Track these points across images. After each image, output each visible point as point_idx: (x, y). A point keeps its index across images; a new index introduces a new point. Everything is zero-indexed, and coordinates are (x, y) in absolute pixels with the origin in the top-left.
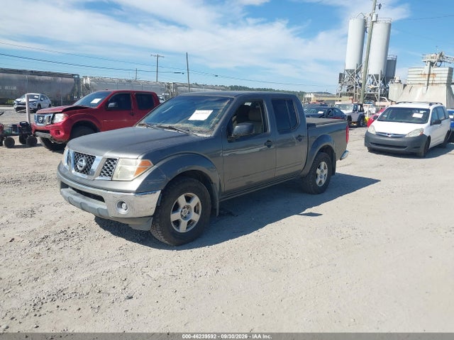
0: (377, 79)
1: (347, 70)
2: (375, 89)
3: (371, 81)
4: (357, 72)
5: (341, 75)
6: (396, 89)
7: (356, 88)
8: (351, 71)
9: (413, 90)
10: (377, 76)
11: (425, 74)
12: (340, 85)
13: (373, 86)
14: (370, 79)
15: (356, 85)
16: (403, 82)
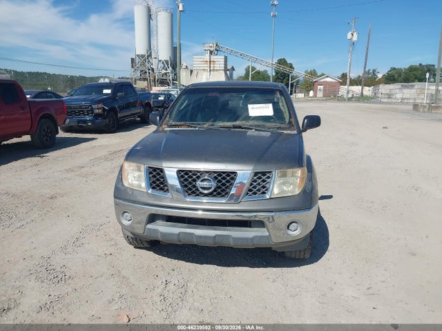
0: (168, 65)
1: (138, 56)
2: (166, 74)
3: (163, 66)
4: (148, 57)
5: (133, 60)
6: (184, 74)
7: (149, 73)
8: (143, 56)
9: (199, 75)
10: (167, 62)
11: (207, 62)
12: (133, 70)
13: (164, 71)
14: (161, 65)
15: (149, 70)
16: (189, 67)
